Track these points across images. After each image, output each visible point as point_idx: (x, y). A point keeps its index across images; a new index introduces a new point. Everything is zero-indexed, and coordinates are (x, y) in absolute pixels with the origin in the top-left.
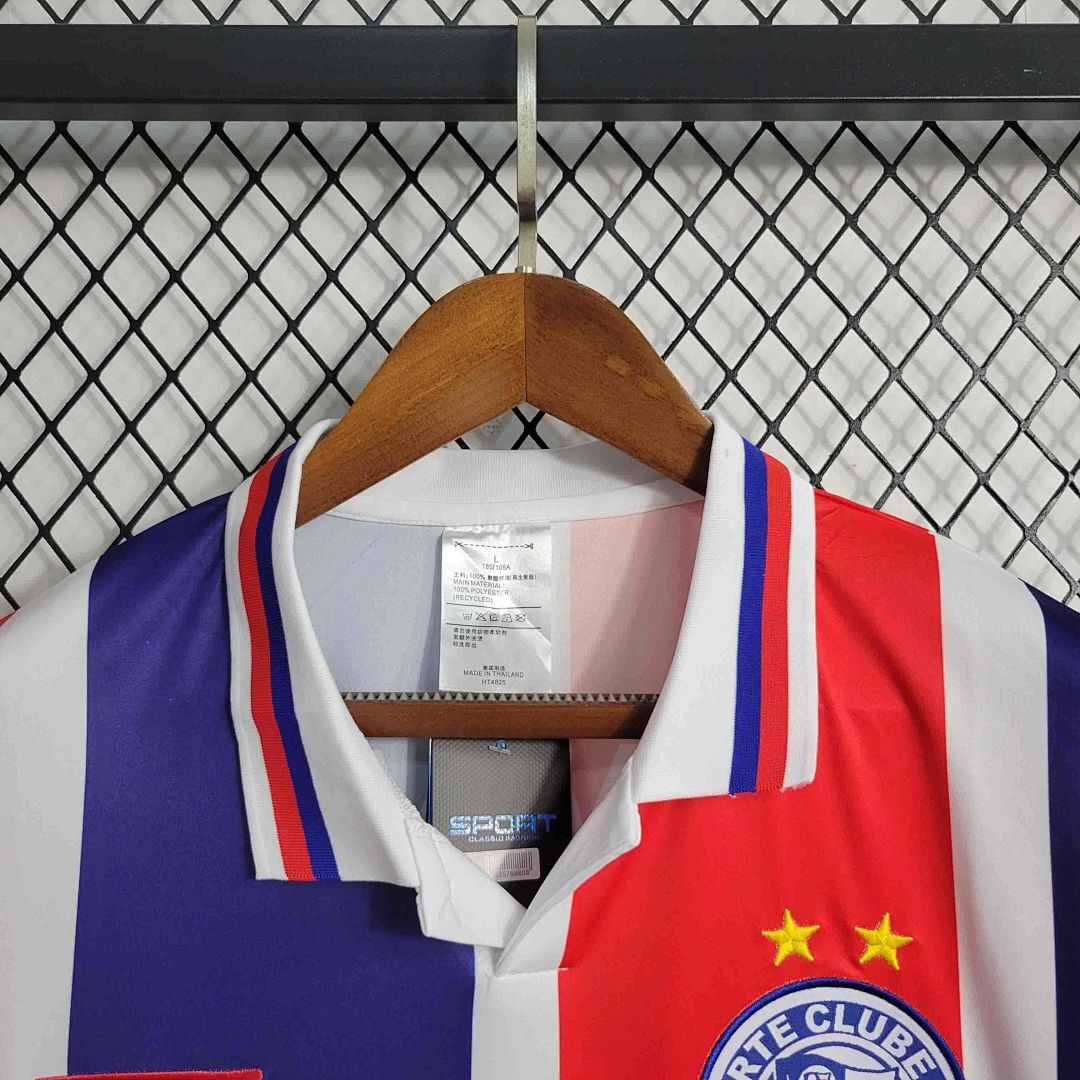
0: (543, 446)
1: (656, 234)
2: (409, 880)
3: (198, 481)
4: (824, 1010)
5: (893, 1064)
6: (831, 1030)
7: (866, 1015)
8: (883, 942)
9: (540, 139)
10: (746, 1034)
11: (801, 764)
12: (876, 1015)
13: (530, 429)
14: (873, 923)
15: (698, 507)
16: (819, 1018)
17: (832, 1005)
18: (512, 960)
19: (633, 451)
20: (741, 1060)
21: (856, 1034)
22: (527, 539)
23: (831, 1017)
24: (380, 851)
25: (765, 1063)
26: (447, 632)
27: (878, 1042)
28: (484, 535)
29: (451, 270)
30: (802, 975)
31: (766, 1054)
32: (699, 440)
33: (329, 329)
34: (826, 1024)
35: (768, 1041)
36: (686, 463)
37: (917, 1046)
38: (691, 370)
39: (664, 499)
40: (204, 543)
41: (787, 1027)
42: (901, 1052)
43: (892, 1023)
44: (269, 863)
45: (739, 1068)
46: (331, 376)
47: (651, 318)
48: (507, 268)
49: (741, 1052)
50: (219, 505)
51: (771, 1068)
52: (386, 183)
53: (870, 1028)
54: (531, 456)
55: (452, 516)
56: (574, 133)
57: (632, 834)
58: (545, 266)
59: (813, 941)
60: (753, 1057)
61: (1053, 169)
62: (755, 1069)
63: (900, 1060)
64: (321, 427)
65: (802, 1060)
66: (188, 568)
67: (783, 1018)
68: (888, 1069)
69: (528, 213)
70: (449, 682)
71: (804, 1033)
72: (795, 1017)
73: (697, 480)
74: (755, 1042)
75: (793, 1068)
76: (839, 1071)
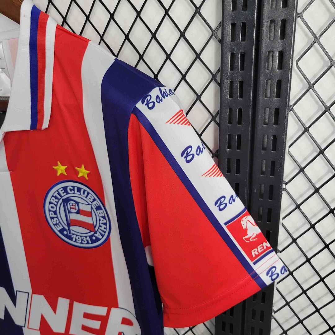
4: (72, 188)
5: (90, 203)
6: (74, 193)
8: (83, 172)
12: (84, 191)
14: (80, 167)
16: (71, 190)
17: (73, 187)
20: (53, 198)
21: (80, 195)
23: (74, 190)
25: (59, 199)
27: (86, 197)
31: (59, 197)
34: (73, 192)
35: (59, 194)
37: (94, 200)
41: (63, 191)
42: (92, 201)
43: (88, 193)
45: (53, 200)
49: (53, 196)
51: (61, 201)
53: (84, 193)
59: (66, 170)
60: (56, 198)
62: (57, 200)
63: (92, 202)
65: (68, 200)
67: (62, 189)
68: (89, 204)
71: (68, 193)
72: (65, 189)
74: (56, 194)
75: (66, 201)
76: (78, 203)
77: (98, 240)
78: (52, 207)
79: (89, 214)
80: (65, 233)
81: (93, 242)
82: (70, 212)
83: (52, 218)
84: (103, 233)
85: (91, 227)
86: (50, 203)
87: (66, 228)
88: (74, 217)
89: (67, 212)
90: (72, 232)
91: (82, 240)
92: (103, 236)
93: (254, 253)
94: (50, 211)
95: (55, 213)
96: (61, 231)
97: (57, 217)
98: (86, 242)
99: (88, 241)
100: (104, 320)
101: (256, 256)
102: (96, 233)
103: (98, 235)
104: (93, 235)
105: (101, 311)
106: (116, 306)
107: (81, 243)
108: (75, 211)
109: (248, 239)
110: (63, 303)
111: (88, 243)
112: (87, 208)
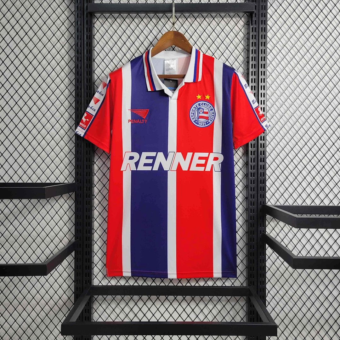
0: (174, 50)
1: (188, 26)
2: (163, 88)
3: (137, 55)
7: (206, 104)
8: (208, 97)
9: (175, 16)
10: (194, 106)
11: (200, 79)
12: (207, 104)
13: (173, 49)
14: (207, 95)
15: (191, 56)
16: (201, 104)
17: (203, 103)
18: (172, 98)
19: (184, 50)
21: (205, 106)
22: (173, 60)
23: (203, 104)
24: (161, 87)
26: (165, 70)
28: (169, 60)
29: (164, 31)
30: (200, 100)
31: (196, 108)
32: (191, 49)
33: (151, 38)
35: (197, 106)
36: (190, 51)
37: (211, 107)
38: (191, 42)
39: (188, 56)
40: (141, 59)
42: (209, 107)
43: (208, 105)
44: (149, 89)
46: (151, 43)
47: (187, 36)
48: (171, 30)
50: (142, 56)
51: (197, 109)
52: (157, 20)
54: (173, 51)
55: (166, 58)
56: (178, 15)
57: (184, 84)
58: (175, 30)
59: (201, 97)
60: (195, 108)
61: (232, 18)
64: (152, 48)
65: (200, 108)
66: (140, 61)
68: (208, 109)
69: (174, 24)
70: (166, 74)
71: (200, 106)
72: (199, 104)
73: (191, 53)
74: (195, 107)
75: (199, 109)
76: (203, 109)
77: (209, 122)
78: (193, 112)
79: (207, 113)
80: (196, 122)
81: (207, 124)
82: (200, 113)
83: (192, 116)
84: (211, 120)
85: (207, 118)
86: (193, 110)
87: (197, 120)
88: (200, 115)
89: (199, 113)
90: (199, 121)
91: (203, 124)
92: (211, 121)
93: (262, 119)
94: (192, 113)
95: (194, 114)
96: (195, 121)
97: (194, 116)
98: (204, 125)
99: (205, 124)
100: (206, 159)
101: (262, 121)
102: (209, 120)
103: (209, 121)
104: (207, 121)
105: (205, 155)
106: (212, 152)
107: (202, 125)
108: (202, 112)
109: (260, 115)
110: (189, 155)
111: (205, 125)
112: (207, 111)
